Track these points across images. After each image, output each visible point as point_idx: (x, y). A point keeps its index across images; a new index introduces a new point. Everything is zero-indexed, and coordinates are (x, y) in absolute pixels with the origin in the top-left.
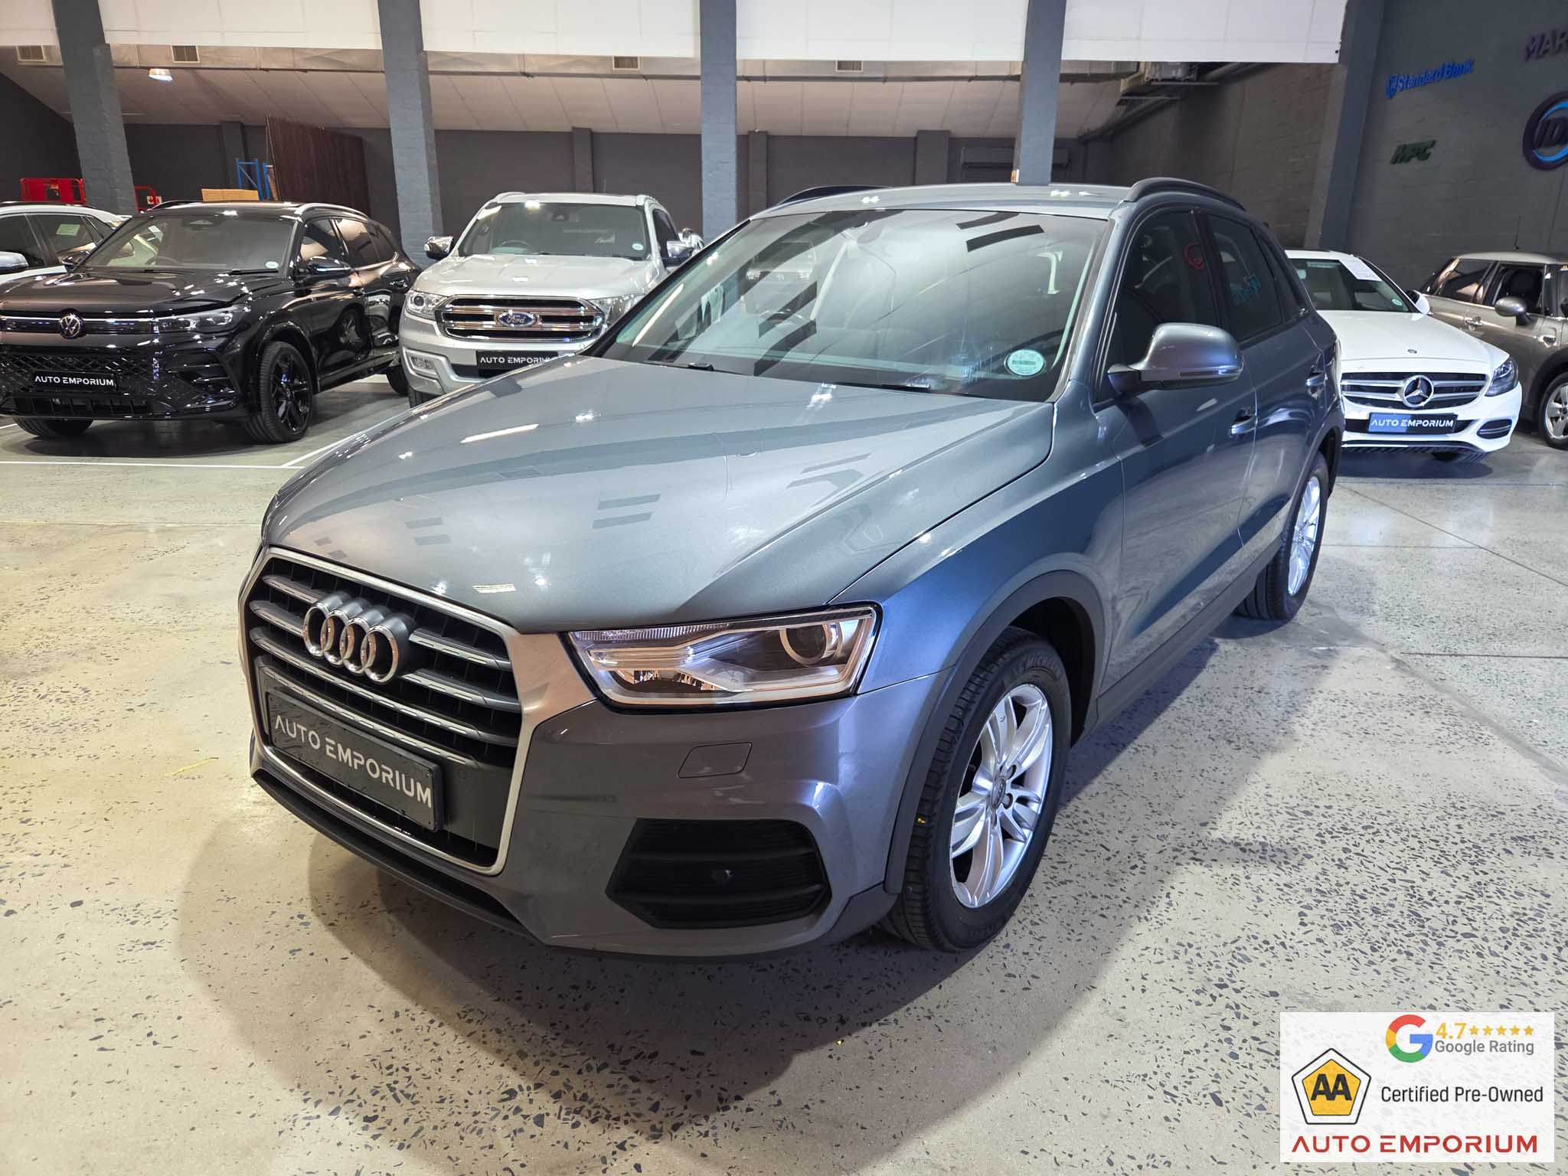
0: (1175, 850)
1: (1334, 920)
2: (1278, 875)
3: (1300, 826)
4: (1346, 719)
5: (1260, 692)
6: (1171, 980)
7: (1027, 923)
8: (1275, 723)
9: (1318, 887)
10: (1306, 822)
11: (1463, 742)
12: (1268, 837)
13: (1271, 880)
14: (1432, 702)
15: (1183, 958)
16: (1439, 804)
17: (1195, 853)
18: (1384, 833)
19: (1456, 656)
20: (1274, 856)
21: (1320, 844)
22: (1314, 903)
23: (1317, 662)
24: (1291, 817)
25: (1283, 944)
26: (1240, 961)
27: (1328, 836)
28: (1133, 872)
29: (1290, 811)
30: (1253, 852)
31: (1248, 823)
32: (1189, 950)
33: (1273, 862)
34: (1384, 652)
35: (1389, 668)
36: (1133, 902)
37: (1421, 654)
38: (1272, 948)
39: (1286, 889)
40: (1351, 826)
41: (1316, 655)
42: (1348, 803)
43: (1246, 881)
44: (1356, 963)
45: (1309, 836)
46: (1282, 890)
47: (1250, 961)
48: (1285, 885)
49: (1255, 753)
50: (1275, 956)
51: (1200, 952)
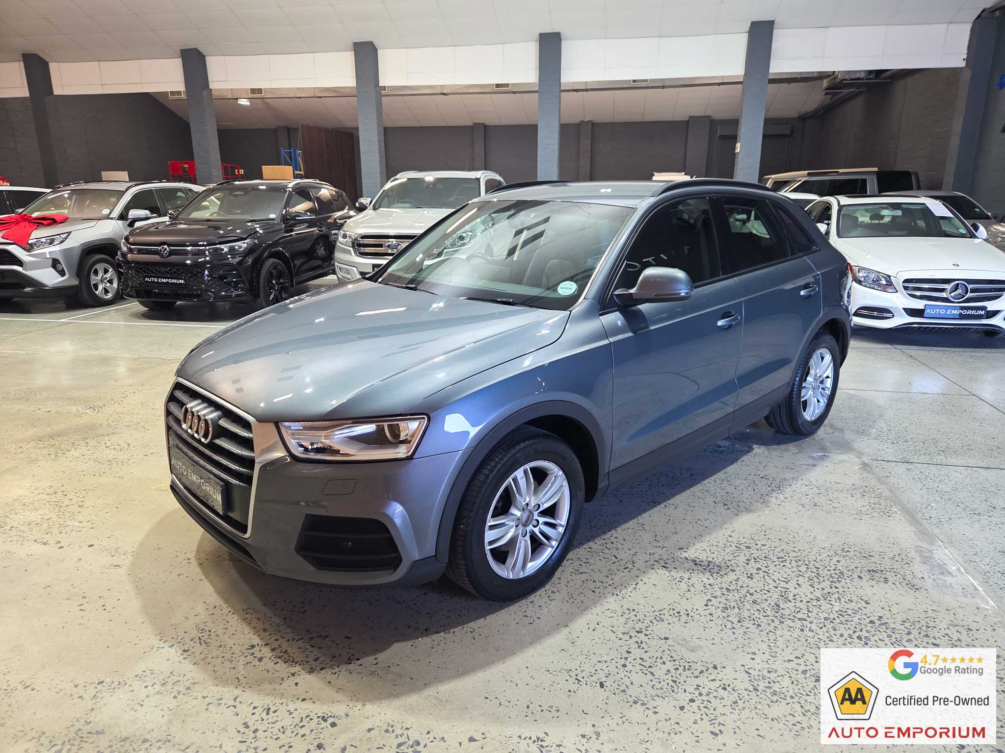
0: (655, 561)
1: (726, 605)
2: (709, 579)
3: (738, 554)
4: (807, 497)
5: (763, 478)
6: (613, 626)
7: (549, 592)
8: (761, 496)
9: (729, 587)
10: (744, 552)
11: (875, 514)
12: (715, 559)
13: (702, 581)
14: (871, 490)
15: (626, 616)
16: (834, 548)
17: (666, 563)
18: (788, 561)
19: (907, 462)
20: (713, 568)
21: (745, 564)
22: (720, 595)
23: (811, 462)
24: (736, 549)
25: (688, 615)
26: (657, 621)
27: (753, 560)
28: (624, 570)
29: (738, 546)
30: (701, 566)
31: (708, 550)
32: (632, 612)
33: (710, 572)
34: (859, 458)
35: (857, 468)
36: (614, 586)
37: (884, 461)
38: (680, 616)
39: (708, 587)
40: (771, 556)
41: (813, 458)
42: (778, 543)
43: (687, 580)
44: (724, 627)
45: (742, 559)
46: (705, 587)
47: (663, 620)
48: (709, 584)
49: (736, 512)
50: (679, 620)
51: (638, 614)
